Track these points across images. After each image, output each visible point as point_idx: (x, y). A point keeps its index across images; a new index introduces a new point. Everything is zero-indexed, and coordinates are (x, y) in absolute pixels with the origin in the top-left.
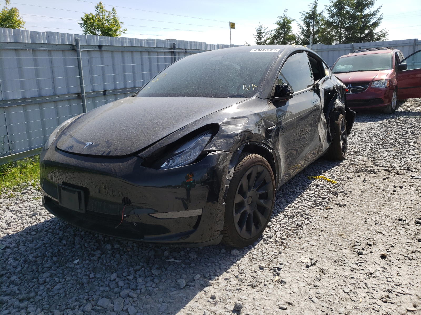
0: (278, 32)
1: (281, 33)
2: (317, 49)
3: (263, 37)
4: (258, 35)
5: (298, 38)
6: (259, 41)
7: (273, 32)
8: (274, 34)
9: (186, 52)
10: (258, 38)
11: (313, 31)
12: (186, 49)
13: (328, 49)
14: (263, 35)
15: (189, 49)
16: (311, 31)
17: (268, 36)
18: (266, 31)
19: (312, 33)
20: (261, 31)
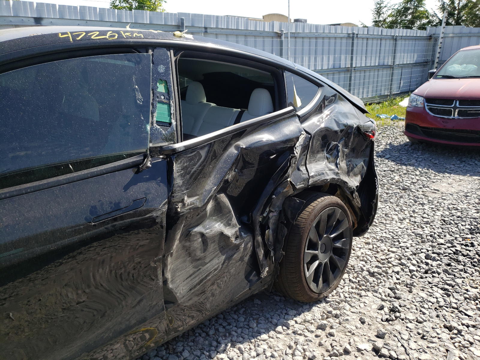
0: (403, 7)
1: (409, 9)
2: (453, 33)
3: (383, 13)
4: (376, 11)
5: (433, 16)
6: (377, 19)
7: (396, 7)
8: (398, 9)
9: (206, 32)
10: (377, 14)
11: (459, 6)
12: (206, 28)
13: (470, 33)
14: (384, 10)
15: (211, 28)
16: (456, 5)
17: (389, 12)
18: (389, 5)
19: (457, 8)
20: (382, 5)
